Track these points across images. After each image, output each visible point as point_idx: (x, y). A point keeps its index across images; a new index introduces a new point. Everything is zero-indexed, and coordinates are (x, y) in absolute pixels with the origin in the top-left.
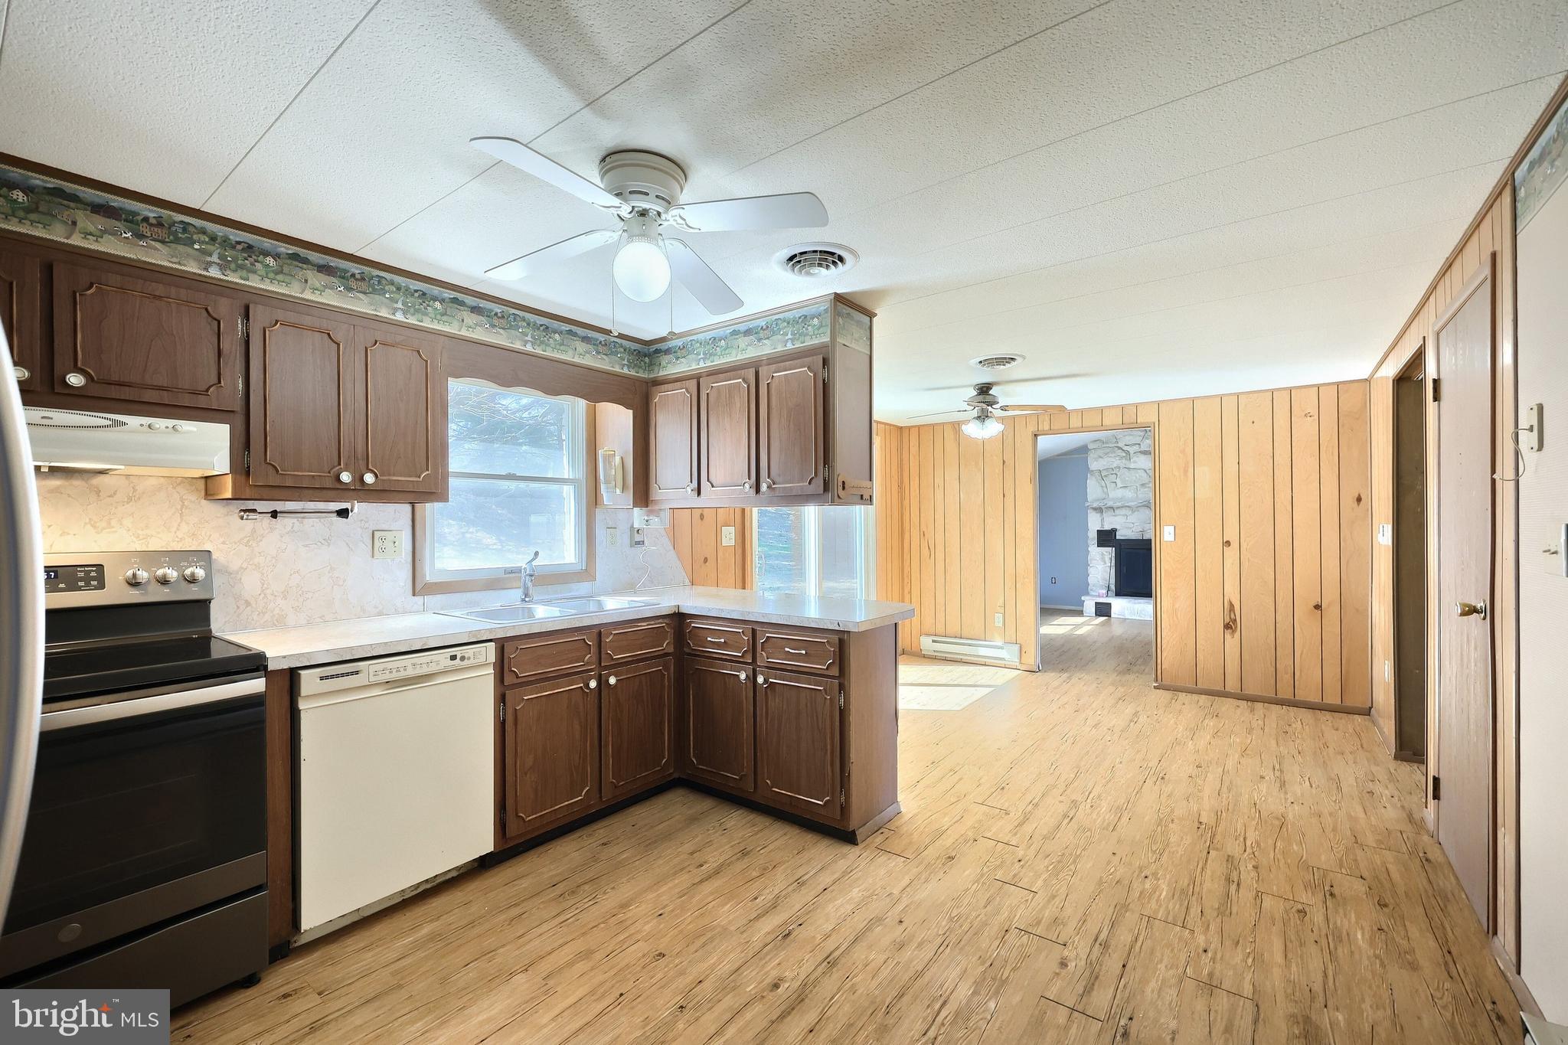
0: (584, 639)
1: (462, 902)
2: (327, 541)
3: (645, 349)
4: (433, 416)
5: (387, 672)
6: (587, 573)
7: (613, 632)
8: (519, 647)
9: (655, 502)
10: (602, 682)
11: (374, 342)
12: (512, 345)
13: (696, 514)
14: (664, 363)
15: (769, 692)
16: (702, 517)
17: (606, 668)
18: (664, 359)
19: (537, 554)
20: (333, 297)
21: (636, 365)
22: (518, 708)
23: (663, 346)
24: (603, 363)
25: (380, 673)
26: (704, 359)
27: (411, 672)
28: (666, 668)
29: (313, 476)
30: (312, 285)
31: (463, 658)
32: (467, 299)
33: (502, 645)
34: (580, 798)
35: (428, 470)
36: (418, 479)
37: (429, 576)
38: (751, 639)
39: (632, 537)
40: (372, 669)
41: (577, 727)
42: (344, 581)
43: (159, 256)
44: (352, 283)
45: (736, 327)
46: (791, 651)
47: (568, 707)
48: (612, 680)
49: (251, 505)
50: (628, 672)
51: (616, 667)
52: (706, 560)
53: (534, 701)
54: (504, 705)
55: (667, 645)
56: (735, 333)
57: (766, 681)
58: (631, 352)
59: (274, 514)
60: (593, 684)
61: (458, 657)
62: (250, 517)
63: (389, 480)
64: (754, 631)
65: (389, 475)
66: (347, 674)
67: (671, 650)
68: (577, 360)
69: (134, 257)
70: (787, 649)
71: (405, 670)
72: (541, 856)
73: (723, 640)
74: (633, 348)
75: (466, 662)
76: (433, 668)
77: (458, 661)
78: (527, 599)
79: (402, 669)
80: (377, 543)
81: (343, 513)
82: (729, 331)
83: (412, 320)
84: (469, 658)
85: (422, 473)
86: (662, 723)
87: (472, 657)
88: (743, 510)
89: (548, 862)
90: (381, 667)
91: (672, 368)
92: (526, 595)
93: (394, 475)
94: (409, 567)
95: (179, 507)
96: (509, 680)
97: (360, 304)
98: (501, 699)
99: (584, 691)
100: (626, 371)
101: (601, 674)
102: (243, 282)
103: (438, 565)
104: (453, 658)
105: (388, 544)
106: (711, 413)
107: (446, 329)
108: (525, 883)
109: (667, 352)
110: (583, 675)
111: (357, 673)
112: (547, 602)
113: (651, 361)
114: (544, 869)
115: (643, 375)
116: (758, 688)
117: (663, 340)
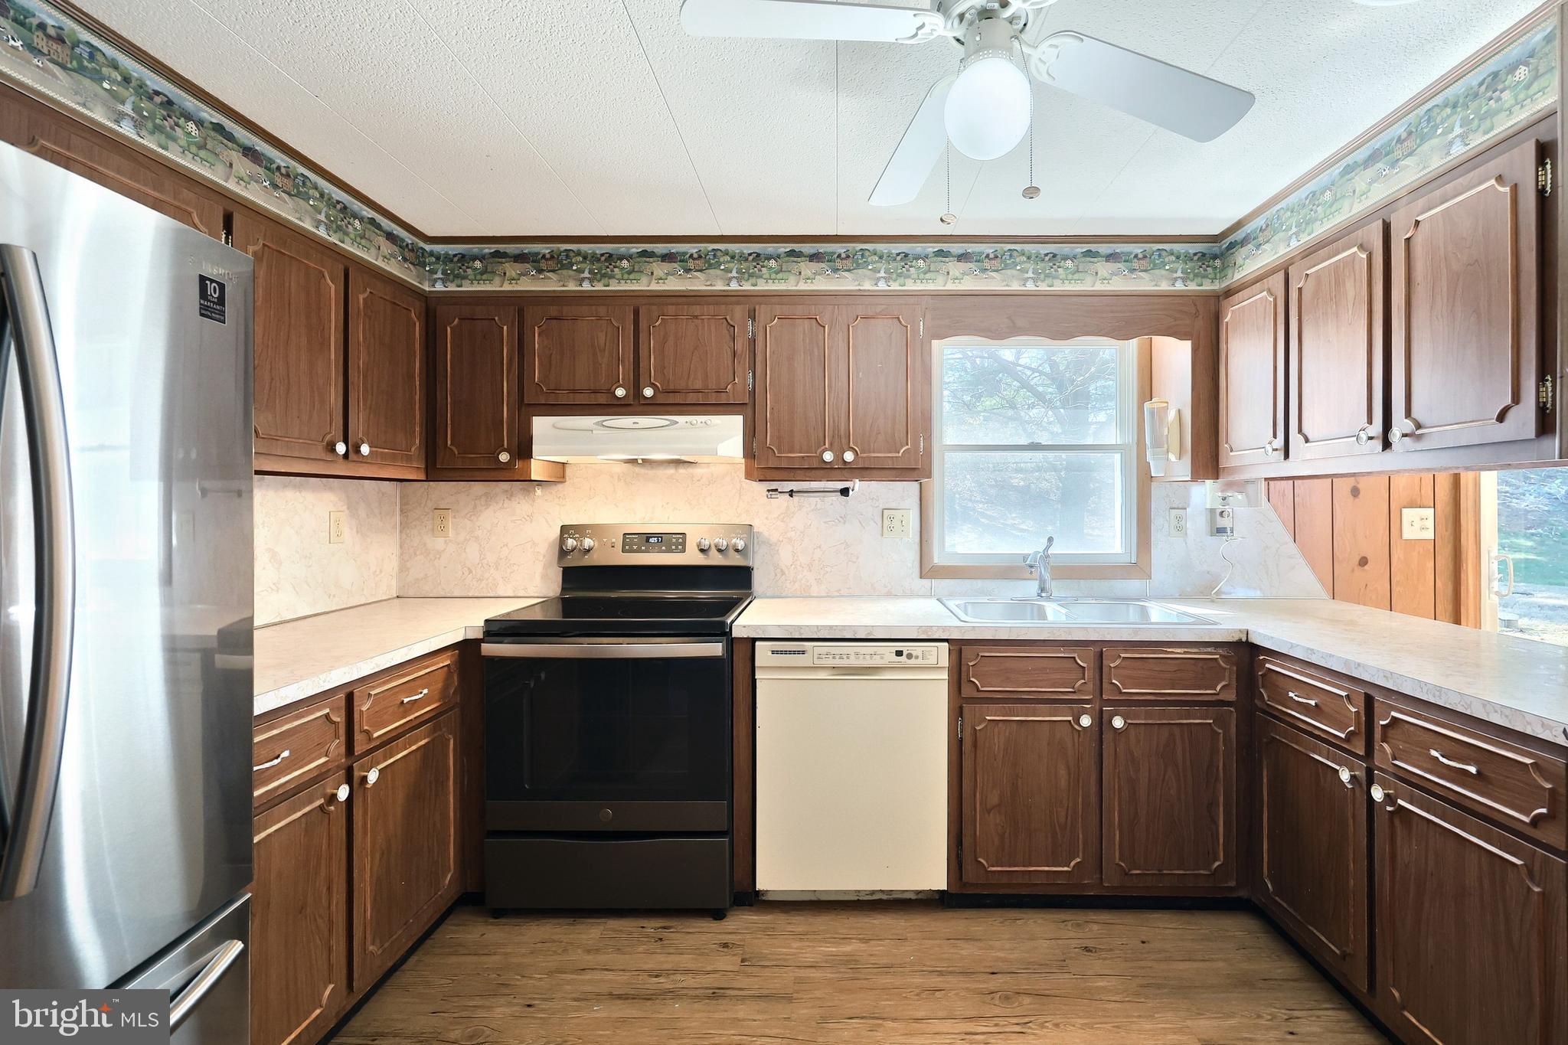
0: (1074, 658)
1: (897, 934)
2: (843, 519)
3: (1215, 248)
4: (913, 385)
5: (831, 657)
6: (1139, 566)
7: (1122, 655)
8: (981, 654)
9: (1232, 470)
10: (1102, 722)
11: (855, 317)
12: (1007, 288)
13: (1343, 487)
14: (1239, 261)
15: (1397, 822)
16: (1355, 492)
17: (1110, 702)
18: (1241, 254)
19: (1050, 540)
20: (823, 282)
21: (1196, 275)
22: (978, 728)
23: (1239, 235)
24: (1144, 283)
25: (824, 656)
26: (1297, 234)
27: (853, 662)
28: (1220, 720)
29: (803, 457)
30: (805, 275)
31: (910, 656)
32: (953, 247)
33: (959, 648)
34: (1066, 869)
35: (907, 445)
36: (897, 455)
37: (938, 559)
38: (1362, 713)
39: (1212, 521)
40: (817, 651)
41: (1063, 772)
42: (858, 558)
43: (697, 283)
44: (839, 264)
45: (1349, 160)
46: (1442, 759)
47: (1048, 744)
48: (1118, 722)
49: (774, 485)
50: (1148, 715)
51: (1126, 704)
52: (1363, 562)
53: (1000, 724)
54: (962, 721)
55: (1223, 689)
56: (1349, 170)
57: (1389, 799)
58: (1189, 258)
59: (791, 493)
60: (1086, 721)
61: (905, 654)
62: (773, 496)
63: (870, 457)
64: (1369, 700)
65: (870, 452)
66: (794, 652)
67: (1231, 696)
68: (1099, 287)
69: (684, 288)
70: (1434, 753)
71: (848, 658)
72: (1007, 923)
73: (1313, 703)
74: (1192, 251)
75: (913, 662)
76: (876, 662)
77: (903, 659)
78: (1043, 595)
79: (845, 657)
80: (886, 522)
81: (845, 492)
82: (1337, 171)
83: (895, 286)
84: (917, 657)
85: (902, 447)
86: (1212, 805)
87: (921, 656)
88: (1456, 480)
89: (1007, 937)
90: (824, 650)
91: (1249, 264)
92: (1043, 590)
93: (874, 452)
94: (917, 548)
95: (738, 488)
96: (967, 691)
97: (846, 283)
98: (957, 712)
99: (1072, 726)
100: (1179, 286)
101: (1101, 711)
102: (753, 288)
103: (948, 549)
104: (899, 653)
105: (896, 523)
106: (1305, 318)
107: (931, 287)
108: (968, 950)
109: (1243, 242)
110: (1075, 705)
111: (803, 652)
112: (1063, 602)
113: (1223, 263)
114: (998, 944)
115: (1208, 286)
116: (1376, 807)
117: (1238, 225)
